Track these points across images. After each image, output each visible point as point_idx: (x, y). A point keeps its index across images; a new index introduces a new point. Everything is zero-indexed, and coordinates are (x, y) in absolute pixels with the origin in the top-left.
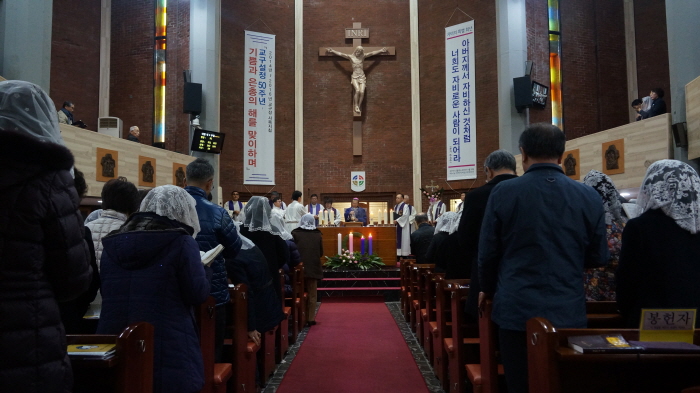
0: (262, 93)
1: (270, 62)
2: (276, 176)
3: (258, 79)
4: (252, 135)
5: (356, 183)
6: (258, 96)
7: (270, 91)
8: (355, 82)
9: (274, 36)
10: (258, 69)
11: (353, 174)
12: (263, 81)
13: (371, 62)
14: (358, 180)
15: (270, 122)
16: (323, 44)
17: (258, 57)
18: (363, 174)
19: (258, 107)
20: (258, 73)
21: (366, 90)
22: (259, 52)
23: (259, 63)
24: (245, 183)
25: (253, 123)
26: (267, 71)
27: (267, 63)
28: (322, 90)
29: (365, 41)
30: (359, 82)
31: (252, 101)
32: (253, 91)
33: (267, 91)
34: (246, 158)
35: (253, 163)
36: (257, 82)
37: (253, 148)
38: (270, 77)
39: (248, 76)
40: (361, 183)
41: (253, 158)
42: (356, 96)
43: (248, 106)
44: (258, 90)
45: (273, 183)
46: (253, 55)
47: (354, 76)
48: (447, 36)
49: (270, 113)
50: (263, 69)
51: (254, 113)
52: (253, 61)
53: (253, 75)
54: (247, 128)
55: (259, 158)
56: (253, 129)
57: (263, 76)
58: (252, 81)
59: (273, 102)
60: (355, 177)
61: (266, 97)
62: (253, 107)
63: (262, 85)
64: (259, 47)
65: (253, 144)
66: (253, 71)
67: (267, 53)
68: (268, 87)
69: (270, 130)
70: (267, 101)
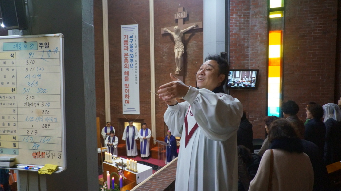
0: (132, 61)
1: (136, 42)
2: (140, 109)
3: (129, 53)
4: (127, 86)
6: (129, 63)
7: (136, 59)
8: (176, 51)
9: (137, 25)
10: (129, 47)
12: (132, 54)
13: (190, 35)
15: (136, 78)
17: (129, 40)
19: (129, 70)
20: (129, 49)
22: (129, 37)
23: (129, 43)
24: (124, 113)
25: (127, 79)
26: (134, 48)
27: (134, 43)
28: (164, 56)
29: (185, 20)
30: (178, 51)
31: (126, 66)
32: (126, 61)
33: (134, 59)
34: (124, 99)
35: (128, 102)
36: (129, 55)
37: (127, 94)
38: (136, 50)
39: (123, 52)
41: (127, 99)
43: (124, 70)
44: (129, 59)
45: (139, 113)
46: (126, 39)
47: (176, 47)
49: (136, 72)
50: (132, 46)
51: (127, 73)
52: (126, 42)
53: (126, 51)
54: (124, 82)
55: (130, 99)
56: (127, 83)
57: (132, 51)
58: (126, 55)
59: (138, 65)
61: (134, 63)
62: (126, 70)
63: (131, 56)
64: (129, 33)
65: (127, 91)
66: (126, 48)
67: (134, 37)
68: (135, 57)
69: (136, 83)
70: (135, 66)
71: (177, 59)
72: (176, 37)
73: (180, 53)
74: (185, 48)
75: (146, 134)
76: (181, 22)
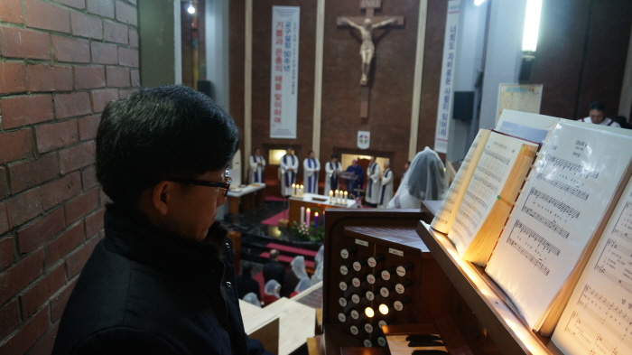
0: (287, 61)
1: (295, 33)
2: (298, 131)
3: (283, 48)
4: (278, 97)
5: (361, 141)
6: (284, 64)
7: (294, 58)
8: (363, 53)
9: (298, 9)
10: (284, 40)
11: (360, 133)
12: (287, 50)
13: (382, 31)
14: (364, 139)
15: (293, 86)
16: (341, 14)
17: (284, 29)
18: (368, 134)
19: (284, 74)
20: (284, 43)
21: (374, 60)
22: (285, 24)
23: (284, 34)
24: (272, 136)
25: (278, 87)
26: (292, 42)
27: (291, 34)
28: (339, 57)
29: (377, 11)
30: (366, 53)
31: (279, 68)
32: (279, 60)
33: (291, 59)
34: (273, 116)
35: (278, 120)
36: (283, 51)
37: (278, 108)
38: (295, 46)
39: (275, 47)
40: (366, 142)
41: (278, 116)
42: (363, 66)
43: (274, 73)
44: (283, 58)
45: (295, 137)
46: (280, 28)
47: (363, 47)
48: (449, 10)
49: (294, 78)
50: (288, 39)
51: (279, 79)
52: (279, 33)
53: (279, 46)
54: (274, 91)
55: (283, 117)
56: (278, 92)
57: (288, 45)
58: (279, 51)
59: (296, 69)
60: (361, 136)
61: (291, 64)
62: (278, 73)
63: (287, 54)
64: (285, 20)
65: (278, 105)
66: (280, 42)
67: (292, 25)
68: (292, 56)
69: (293, 93)
70: (291, 68)
71: (366, 64)
72: (365, 33)
73: (370, 56)
74: (375, 50)
75: (316, 166)
76: (370, 12)
